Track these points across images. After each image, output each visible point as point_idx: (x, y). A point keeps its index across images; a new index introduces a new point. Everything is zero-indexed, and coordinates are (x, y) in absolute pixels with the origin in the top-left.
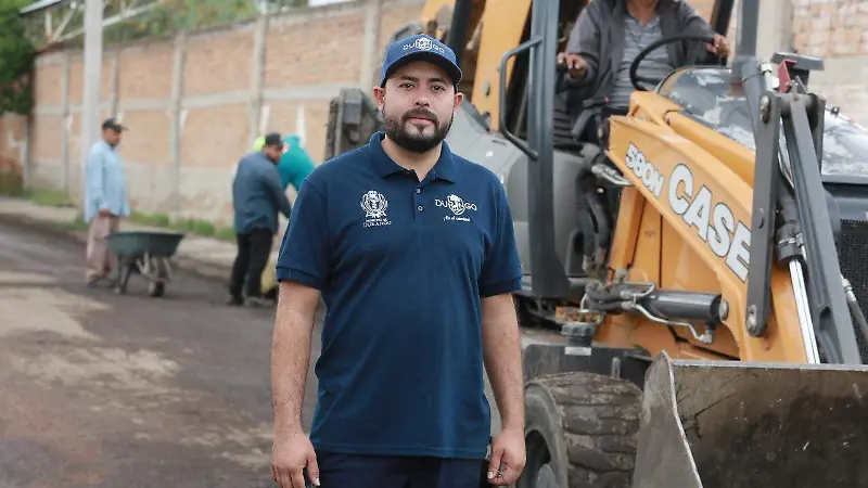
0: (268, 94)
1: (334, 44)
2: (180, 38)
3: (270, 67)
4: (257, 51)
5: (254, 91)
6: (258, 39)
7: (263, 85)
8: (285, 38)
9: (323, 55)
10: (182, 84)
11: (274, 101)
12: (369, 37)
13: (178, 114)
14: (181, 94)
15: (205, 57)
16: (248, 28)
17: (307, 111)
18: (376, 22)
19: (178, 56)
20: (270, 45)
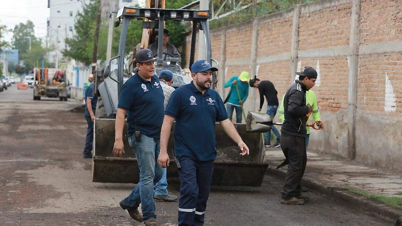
0: (301, 54)
1: (335, 22)
2: (255, 22)
3: (301, 38)
4: (294, 28)
5: (293, 53)
6: (295, 20)
7: (297, 49)
8: (309, 19)
9: (329, 29)
10: (256, 50)
11: (303, 59)
12: (354, 17)
13: (256, 68)
14: (256, 55)
15: (268, 33)
16: (290, 14)
17: (321, 65)
18: (358, 7)
19: (254, 33)
20: (301, 25)
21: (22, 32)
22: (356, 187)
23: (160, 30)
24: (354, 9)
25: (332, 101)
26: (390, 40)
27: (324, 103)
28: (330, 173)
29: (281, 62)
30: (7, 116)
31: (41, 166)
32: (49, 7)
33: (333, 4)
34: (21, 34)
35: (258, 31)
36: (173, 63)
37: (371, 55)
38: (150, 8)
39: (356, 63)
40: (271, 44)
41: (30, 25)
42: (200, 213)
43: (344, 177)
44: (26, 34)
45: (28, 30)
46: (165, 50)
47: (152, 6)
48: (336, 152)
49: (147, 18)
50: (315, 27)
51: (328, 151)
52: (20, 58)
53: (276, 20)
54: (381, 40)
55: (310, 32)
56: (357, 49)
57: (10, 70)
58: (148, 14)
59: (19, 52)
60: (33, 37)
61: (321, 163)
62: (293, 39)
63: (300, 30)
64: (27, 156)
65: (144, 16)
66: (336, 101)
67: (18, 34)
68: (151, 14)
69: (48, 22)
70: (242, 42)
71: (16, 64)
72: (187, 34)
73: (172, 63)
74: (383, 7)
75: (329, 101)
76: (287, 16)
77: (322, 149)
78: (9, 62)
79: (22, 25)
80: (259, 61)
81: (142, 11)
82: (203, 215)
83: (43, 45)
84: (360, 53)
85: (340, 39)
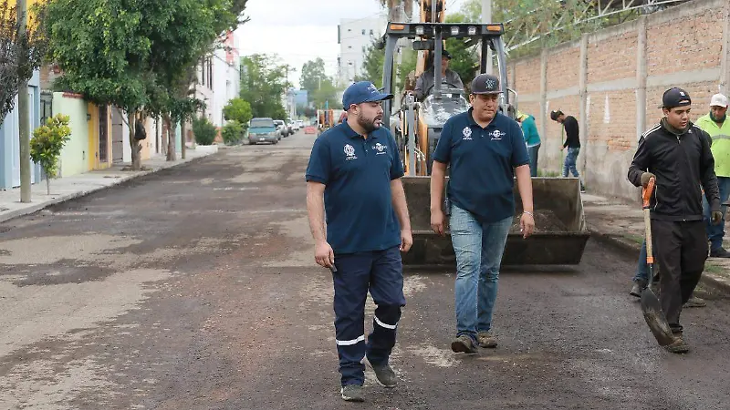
0: (590, 88)
1: (623, 53)
2: (544, 53)
3: (590, 70)
4: (582, 58)
5: (581, 87)
6: (583, 51)
7: (587, 81)
8: (597, 49)
9: (617, 60)
10: (546, 84)
11: (592, 92)
12: (640, 46)
13: (545, 104)
14: (546, 90)
15: (557, 66)
16: (578, 45)
17: (610, 99)
18: (644, 35)
19: (543, 65)
20: (589, 55)
21: (311, 70)
22: (636, 233)
23: (437, 53)
24: (640, 37)
25: (622, 139)
26: (677, 70)
27: (614, 141)
28: (612, 219)
29: (570, 96)
30: (281, 163)
31: (299, 217)
32: (339, 42)
33: (620, 33)
34: (310, 73)
35: (547, 63)
36: (456, 95)
37: (658, 87)
38: (424, 22)
39: (645, 97)
40: (560, 78)
41: (320, 63)
42: (393, 327)
43: (625, 223)
44: (316, 73)
45: (318, 69)
46: (444, 79)
47: (428, 19)
48: (627, 196)
49: (420, 36)
50: (602, 58)
51: (618, 194)
52: (310, 100)
53: (565, 51)
54: (667, 71)
55: (598, 64)
56: (645, 81)
57: (299, 113)
58: (420, 31)
59: (308, 93)
60: (324, 77)
61: (607, 208)
62: (582, 71)
63: (588, 61)
64: (288, 206)
65: (415, 34)
66: (626, 139)
67: (306, 73)
68: (425, 31)
69: (339, 59)
70: (531, 75)
71: (305, 105)
72: (477, 68)
73: (454, 95)
74: (668, 35)
75: (619, 139)
76: (576, 46)
77: (612, 193)
78: (297, 104)
79: (311, 63)
80: (549, 96)
81: (413, 27)
82: (395, 329)
83: (334, 84)
84: (647, 86)
85: (628, 70)
